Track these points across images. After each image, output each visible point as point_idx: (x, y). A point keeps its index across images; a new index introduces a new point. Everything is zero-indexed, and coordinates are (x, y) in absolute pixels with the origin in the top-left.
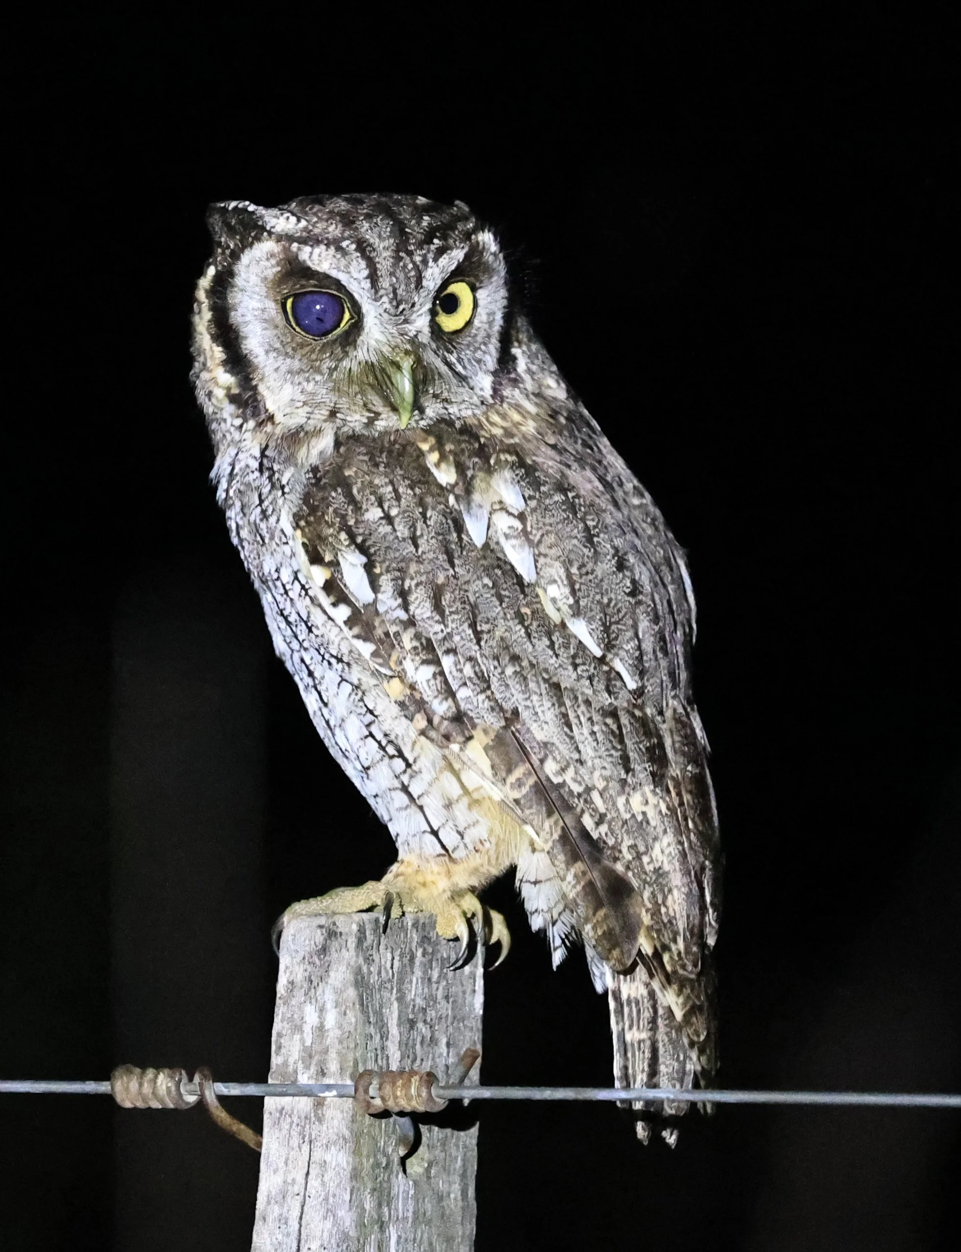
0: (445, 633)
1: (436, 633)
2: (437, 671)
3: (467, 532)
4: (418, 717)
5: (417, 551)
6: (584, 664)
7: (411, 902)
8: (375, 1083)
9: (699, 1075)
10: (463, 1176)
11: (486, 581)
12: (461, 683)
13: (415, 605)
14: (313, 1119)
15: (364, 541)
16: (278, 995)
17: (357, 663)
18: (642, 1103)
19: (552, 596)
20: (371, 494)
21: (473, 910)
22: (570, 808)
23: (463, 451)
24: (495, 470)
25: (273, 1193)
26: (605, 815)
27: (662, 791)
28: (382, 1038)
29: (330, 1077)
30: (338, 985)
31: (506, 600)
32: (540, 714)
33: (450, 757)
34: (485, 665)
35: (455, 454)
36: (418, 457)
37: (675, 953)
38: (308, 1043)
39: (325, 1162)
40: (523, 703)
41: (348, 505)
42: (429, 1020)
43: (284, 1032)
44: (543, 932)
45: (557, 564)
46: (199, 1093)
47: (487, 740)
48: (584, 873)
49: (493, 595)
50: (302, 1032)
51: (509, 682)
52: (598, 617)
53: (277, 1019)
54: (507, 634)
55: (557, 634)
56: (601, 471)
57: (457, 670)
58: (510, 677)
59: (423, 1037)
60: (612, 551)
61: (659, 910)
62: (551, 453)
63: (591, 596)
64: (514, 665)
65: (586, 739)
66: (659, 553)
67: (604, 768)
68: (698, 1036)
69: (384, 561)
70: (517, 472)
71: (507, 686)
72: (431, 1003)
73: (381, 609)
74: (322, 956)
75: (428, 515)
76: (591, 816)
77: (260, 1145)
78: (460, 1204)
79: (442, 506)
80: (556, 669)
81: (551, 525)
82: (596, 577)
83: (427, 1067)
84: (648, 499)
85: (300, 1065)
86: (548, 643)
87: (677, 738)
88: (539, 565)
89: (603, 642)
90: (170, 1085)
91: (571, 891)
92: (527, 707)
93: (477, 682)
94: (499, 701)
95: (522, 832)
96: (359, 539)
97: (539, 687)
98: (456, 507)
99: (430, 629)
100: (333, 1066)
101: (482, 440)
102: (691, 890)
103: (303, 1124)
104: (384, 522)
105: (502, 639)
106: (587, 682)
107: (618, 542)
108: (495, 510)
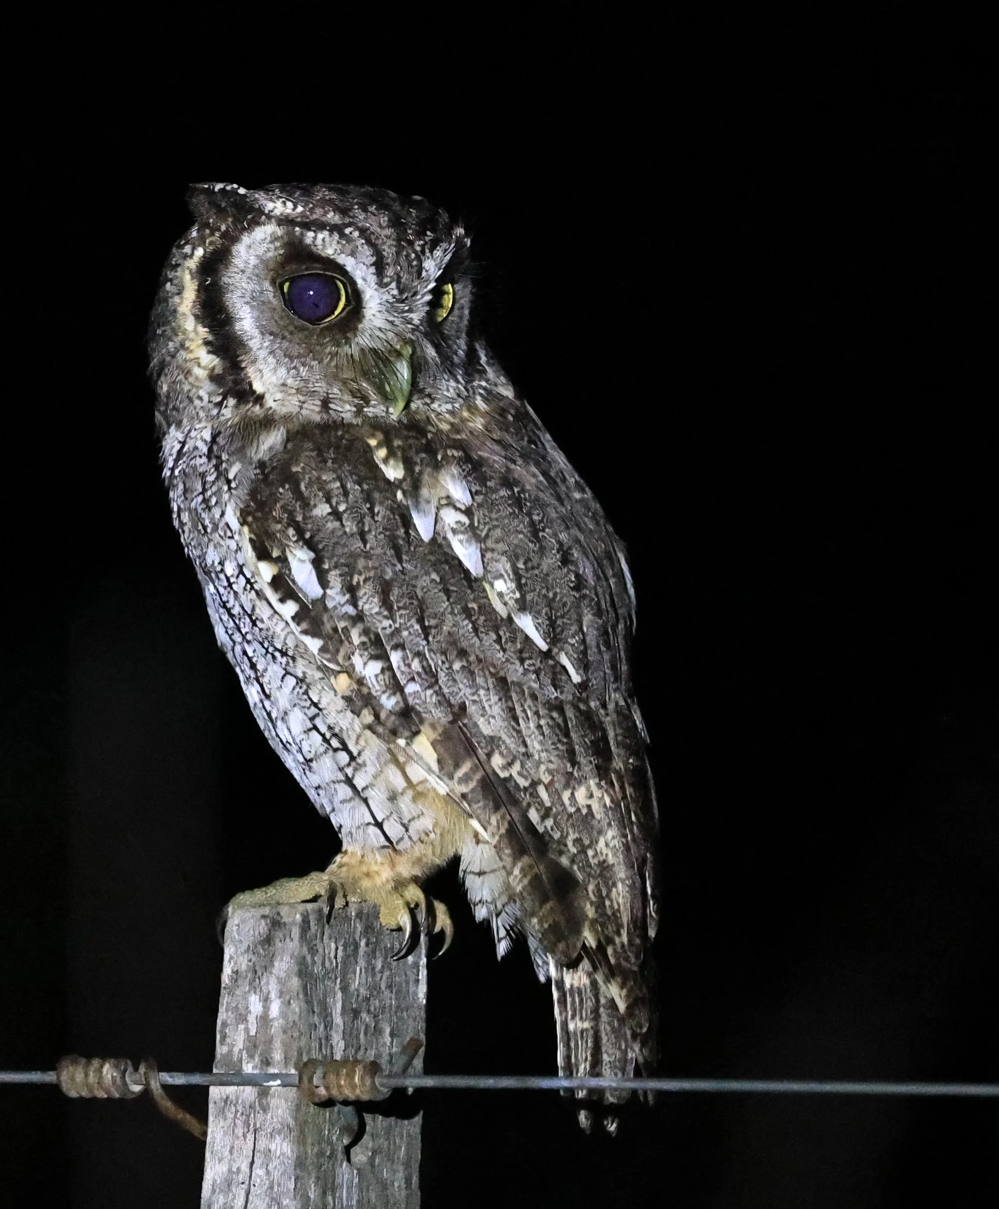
0: (393, 628)
1: (384, 629)
2: (386, 666)
3: (415, 525)
4: (365, 712)
5: (365, 547)
6: (530, 658)
7: (354, 893)
8: (319, 1073)
9: (641, 1067)
10: (407, 1165)
11: (435, 576)
12: (409, 677)
13: (364, 600)
14: (258, 1108)
15: (312, 537)
16: (223, 985)
17: (302, 657)
18: (585, 1092)
19: (499, 590)
20: (319, 490)
21: (416, 899)
22: (516, 802)
23: (410, 447)
24: (443, 466)
25: (218, 1182)
26: (550, 809)
27: (606, 783)
28: (326, 1027)
29: (274, 1067)
30: (283, 975)
31: (454, 595)
32: (487, 708)
33: (396, 751)
34: (433, 660)
35: (403, 449)
36: (365, 452)
37: (619, 946)
38: (253, 1033)
39: (270, 1151)
40: (471, 698)
41: (296, 501)
42: (372, 1009)
43: (229, 1022)
44: (486, 923)
45: (504, 559)
46: (145, 1082)
47: (434, 736)
48: (531, 867)
49: (440, 591)
50: (247, 1021)
51: (456, 677)
52: (544, 611)
53: (222, 1010)
54: (454, 629)
55: (504, 628)
56: (545, 465)
57: (405, 665)
58: (458, 672)
59: (367, 1026)
60: (556, 546)
61: (604, 903)
62: (497, 448)
63: (538, 590)
64: (461, 660)
65: (533, 733)
66: (601, 547)
67: (550, 761)
68: (641, 1028)
69: (332, 556)
70: (464, 467)
71: (454, 680)
72: (375, 993)
73: (330, 604)
74: (266, 946)
75: (376, 511)
76: (537, 810)
77: (205, 1134)
78: (404, 1193)
79: (390, 502)
80: (503, 663)
81: (497, 520)
82: (542, 570)
83: (371, 1055)
84: (589, 495)
85: (245, 1055)
86: (494, 637)
87: (619, 731)
88: (486, 560)
89: (549, 636)
90: (115, 1074)
91: (518, 884)
92: (474, 702)
93: (424, 676)
94: (447, 696)
95: (467, 825)
96: (308, 535)
97: (486, 682)
98: (404, 502)
99: (378, 624)
100: (277, 1056)
101: (429, 436)
102: (634, 883)
103: (248, 1113)
104: (332, 518)
105: (449, 632)
106: (534, 677)
107: (563, 536)
108: (442, 505)
